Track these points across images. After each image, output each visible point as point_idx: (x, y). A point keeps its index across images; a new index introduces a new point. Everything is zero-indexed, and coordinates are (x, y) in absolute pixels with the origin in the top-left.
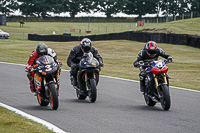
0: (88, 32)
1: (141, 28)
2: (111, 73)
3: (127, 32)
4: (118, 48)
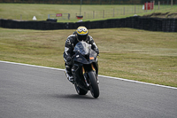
0: (80, 17)
1: (149, 12)
2: (109, 72)
3: (131, 18)
4: (119, 38)
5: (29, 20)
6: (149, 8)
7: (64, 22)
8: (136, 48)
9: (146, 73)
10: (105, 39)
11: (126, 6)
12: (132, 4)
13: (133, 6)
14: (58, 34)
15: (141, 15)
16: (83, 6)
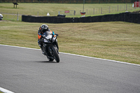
5: (44, 15)
6: (137, 6)
7: (71, 17)
8: (127, 37)
9: (135, 57)
10: (103, 30)
11: (119, 5)
12: (124, 3)
13: (125, 5)
14: (66, 26)
15: (131, 11)
16: (86, 5)
